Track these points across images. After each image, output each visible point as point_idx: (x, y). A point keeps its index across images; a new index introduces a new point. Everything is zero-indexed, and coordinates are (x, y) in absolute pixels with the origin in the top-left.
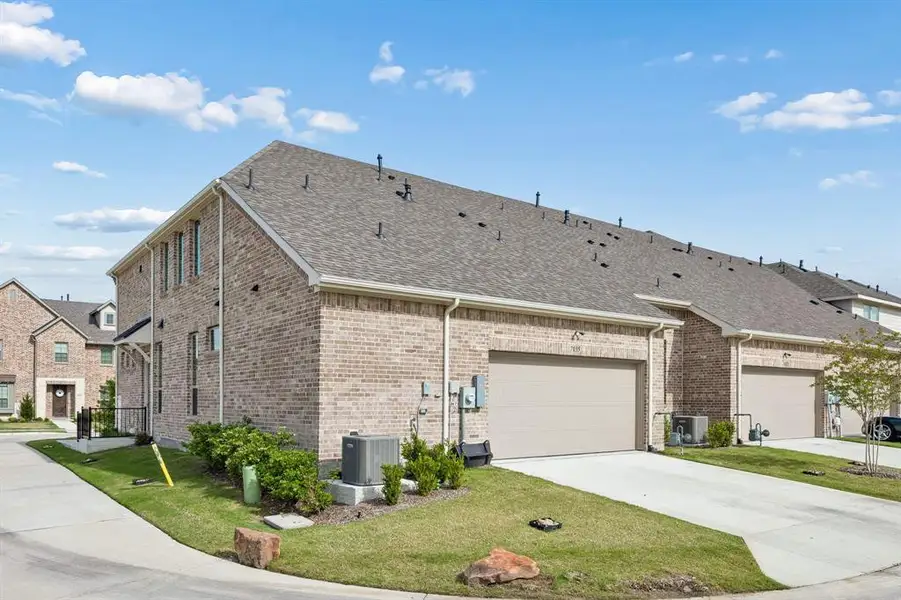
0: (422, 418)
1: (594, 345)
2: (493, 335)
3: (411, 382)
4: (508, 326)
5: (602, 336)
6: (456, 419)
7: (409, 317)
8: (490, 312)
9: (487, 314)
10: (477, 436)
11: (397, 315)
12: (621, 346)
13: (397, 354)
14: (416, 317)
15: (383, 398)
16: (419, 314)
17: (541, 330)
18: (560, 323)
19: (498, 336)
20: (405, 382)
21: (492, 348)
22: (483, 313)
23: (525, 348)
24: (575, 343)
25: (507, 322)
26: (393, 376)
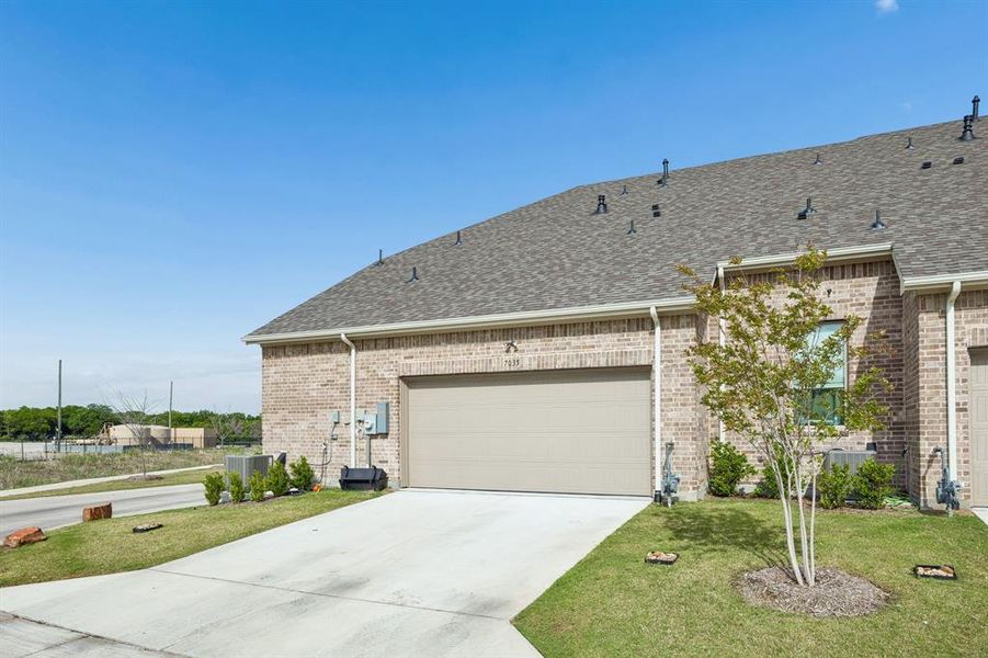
0: (335, 443)
1: (543, 354)
2: (402, 361)
3: (325, 412)
4: (419, 349)
5: (558, 341)
6: (364, 445)
7: (323, 356)
8: (399, 338)
9: (396, 341)
10: (387, 462)
11: (314, 357)
12: (596, 350)
13: (314, 389)
14: (329, 356)
15: (303, 425)
16: (331, 353)
17: (463, 348)
18: (489, 335)
19: (408, 361)
20: (320, 412)
21: (402, 374)
22: (391, 341)
23: (441, 369)
24: (512, 356)
25: (418, 346)
26: (312, 407)
